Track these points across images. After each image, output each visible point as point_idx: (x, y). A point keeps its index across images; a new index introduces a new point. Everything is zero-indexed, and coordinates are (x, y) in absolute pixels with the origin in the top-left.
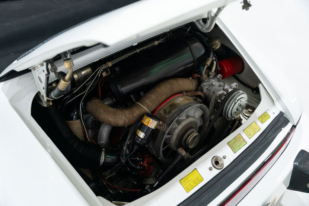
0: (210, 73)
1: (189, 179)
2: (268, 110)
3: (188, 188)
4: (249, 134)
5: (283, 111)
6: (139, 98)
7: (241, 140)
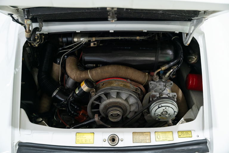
0: (163, 77)
1: (84, 136)
2: (194, 131)
3: (79, 141)
4: (158, 137)
5: (209, 139)
6: (91, 68)
7: (147, 137)
